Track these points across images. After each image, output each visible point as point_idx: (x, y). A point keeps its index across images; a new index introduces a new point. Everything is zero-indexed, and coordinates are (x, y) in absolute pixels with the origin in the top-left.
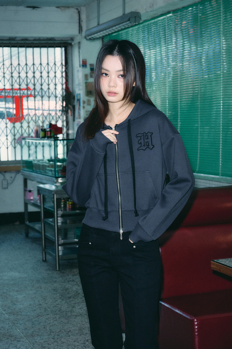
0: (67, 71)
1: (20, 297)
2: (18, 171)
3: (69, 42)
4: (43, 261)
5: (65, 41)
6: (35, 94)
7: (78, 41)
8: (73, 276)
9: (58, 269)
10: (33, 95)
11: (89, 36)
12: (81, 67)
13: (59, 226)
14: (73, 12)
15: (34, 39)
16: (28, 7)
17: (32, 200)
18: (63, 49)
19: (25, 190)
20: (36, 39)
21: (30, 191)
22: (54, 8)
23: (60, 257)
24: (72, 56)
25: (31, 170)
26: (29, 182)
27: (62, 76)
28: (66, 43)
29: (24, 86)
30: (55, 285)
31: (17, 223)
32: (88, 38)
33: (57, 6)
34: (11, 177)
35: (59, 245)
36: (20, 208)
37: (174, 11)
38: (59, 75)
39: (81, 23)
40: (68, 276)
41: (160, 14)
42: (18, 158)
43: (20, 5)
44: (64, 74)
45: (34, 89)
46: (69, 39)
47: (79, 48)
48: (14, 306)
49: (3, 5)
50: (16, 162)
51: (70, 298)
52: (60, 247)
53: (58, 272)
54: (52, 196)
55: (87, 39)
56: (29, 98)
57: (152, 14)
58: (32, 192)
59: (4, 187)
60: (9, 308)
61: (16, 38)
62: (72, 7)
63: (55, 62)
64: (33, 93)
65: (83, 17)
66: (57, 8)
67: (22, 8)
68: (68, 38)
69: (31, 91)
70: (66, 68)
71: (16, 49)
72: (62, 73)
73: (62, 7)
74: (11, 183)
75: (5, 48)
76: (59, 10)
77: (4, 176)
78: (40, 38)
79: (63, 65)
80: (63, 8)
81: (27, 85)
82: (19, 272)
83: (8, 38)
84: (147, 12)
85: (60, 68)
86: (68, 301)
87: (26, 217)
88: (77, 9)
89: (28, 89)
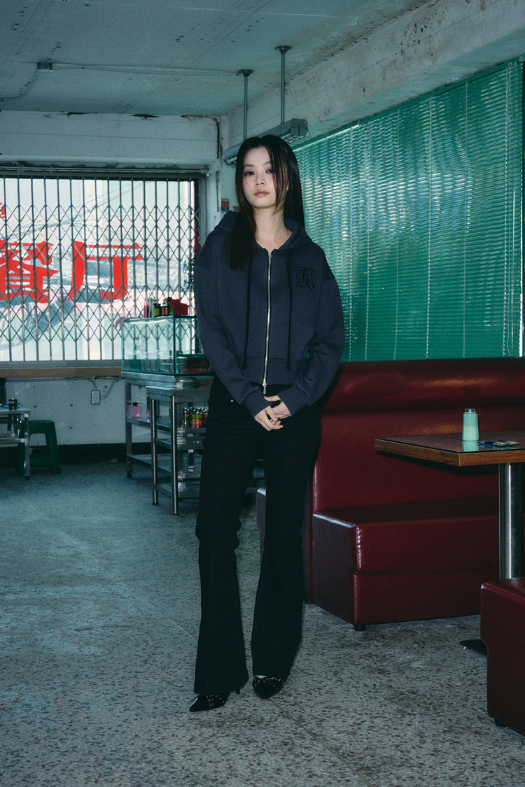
0: (198, 219)
1: (117, 542)
2: (117, 377)
3: (202, 172)
4: (154, 504)
5: (196, 171)
6: (145, 255)
7: (217, 170)
9: (176, 512)
10: (143, 257)
11: (230, 159)
12: (220, 211)
13: (178, 446)
14: (209, 124)
15: (145, 166)
16: (136, 115)
17: (138, 418)
18: (192, 183)
19: (128, 404)
20: (150, 166)
21: (135, 404)
22: (178, 118)
23: (179, 494)
24: (206, 194)
25: (138, 370)
26: (134, 389)
27: (190, 227)
28: (197, 174)
29: (127, 242)
30: (171, 529)
31: (114, 461)
32: (229, 161)
33: (183, 115)
34: (106, 387)
35: (177, 481)
36: (120, 438)
37: (363, 121)
38: (185, 224)
39: (221, 141)
41: (340, 125)
42: (118, 356)
43: (124, 113)
44: (193, 223)
45: (145, 246)
46: (202, 167)
47: (217, 181)
48: (108, 551)
49: (97, 113)
50: (113, 362)
52: (179, 485)
53: (177, 516)
54: (169, 400)
55: (227, 164)
56: (137, 261)
57: (329, 126)
58: (138, 405)
59: (93, 403)
60: (100, 553)
61: (118, 164)
62: (207, 116)
63: (179, 204)
64: (142, 253)
65: (225, 132)
66: (182, 118)
67: (126, 117)
68: (201, 165)
69: (139, 249)
70: (197, 214)
71: (117, 182)
72: (190, 222)
73: (191, 116)
74: (106, 396)
75: (99, 182)
76: (186, 120)
77: (94, 383)
79: (191, 208)
80: (192, 118)
81: (134, 240)
82: (117, 516)
83: (105, 166)
84: (321, 121)
85: (187, 213)
86: (189, 546)
87: (129, 448)
88: (215, 119)
89: (135, 246)
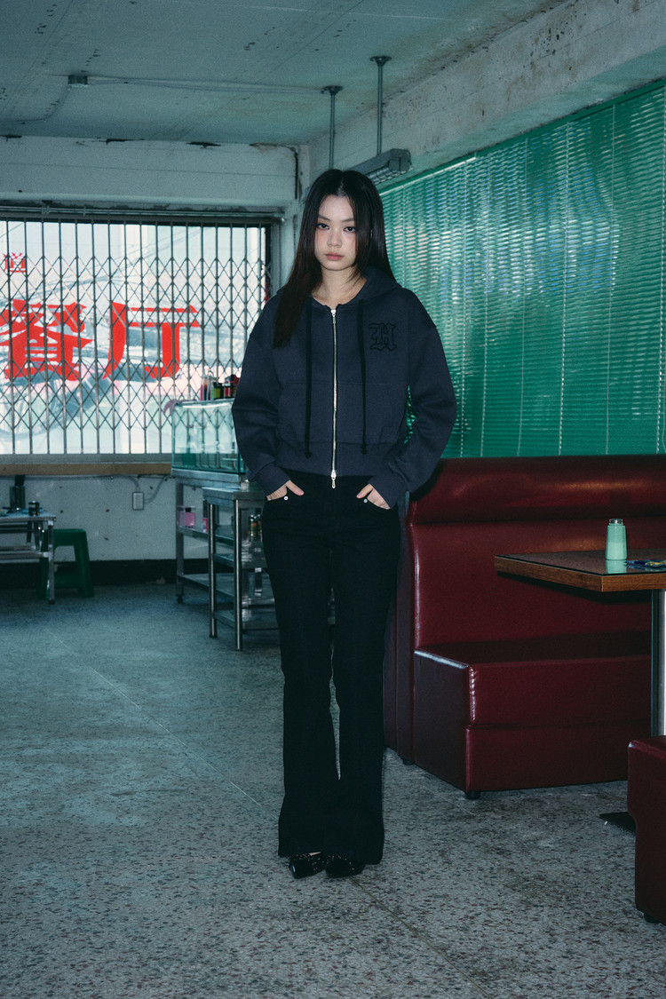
0: (270, 276)
1: (165, 684)
2: (165, 475)
3: (276, 215)
4: (211, 636)
5: (268, 215)
6: (203, 321)
7: (294, 213)
8: (267, 658)
9: (239, 647)
10: (200, 323)
13: (243, 564)
14: (282, 156)
16: (193, 143)
17: (192, 527)
18: (263, 230)
19: (179, 509)
21: (188, 510)
22: (246, 147)
23: (243, 624)
24: (280, 246)
25: (192, 467)
26: (187, 490)
27: (260, 286)
28: (269, 218)
29: (180, 304)
30: (233, 669)
31: (162, 581)
33: (253, 143)
34: (151, 488)
35: (241, 608)
36: (168, 552)
37: (481, 152)
38: (253, 282)
39: (299, 176)
40: (258, 658)
41: (452, 157)
42: (167, 449)
43: (178, 140)
44: (263, 280)
45: (203, 310)
46: (276, 210)
48: (154, 696)
49: (143, 139)
50: (161, 457)
51: (260, 686)
52: (244, 612)
53: (241, 653)
54: (232, 505)
56: (192, 328)
57: (437, 158)
58: (192, 511)
59: (135, 507)
60: (144, 698)
61: (168, 205)
62: (283, 145)
63: (246, 256)
64: (199, 319)
65: (305, 166)
66: (250, 147)
67: (180, 145)
68: (274, 207)
69: (195, 314)
70: (269, 269)
71: (168, 228)
72: (259, 279)
73: (263, 144)
74: (151, 500)
75: (145, 227)
76: (253, 149)
77: (137, 483)
78: (216, 206)
79: (261, 262)
80: (262, 147)
81: (188, 302)
82: (163, 651)
83: (152, 206)
84: (427, 152)
85: (256, 268)
86: (255, 690)
87: (180, 565)
88: (292, 149)
89: (189, 309)
